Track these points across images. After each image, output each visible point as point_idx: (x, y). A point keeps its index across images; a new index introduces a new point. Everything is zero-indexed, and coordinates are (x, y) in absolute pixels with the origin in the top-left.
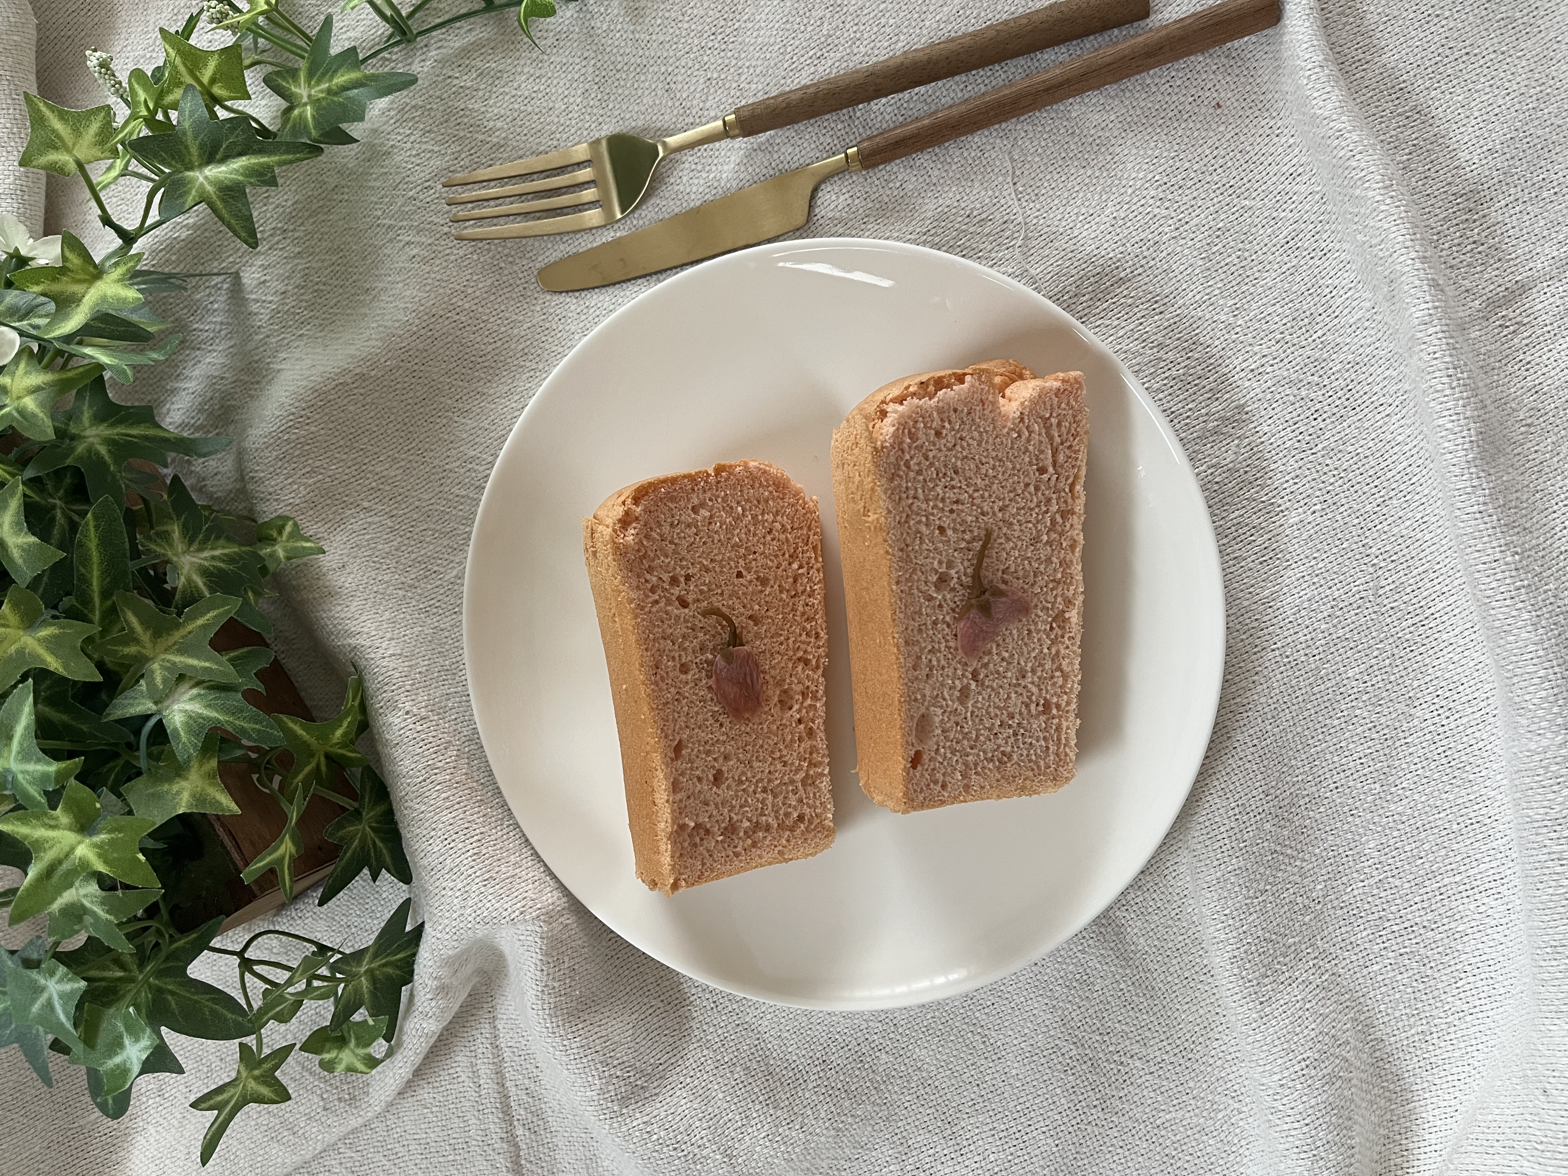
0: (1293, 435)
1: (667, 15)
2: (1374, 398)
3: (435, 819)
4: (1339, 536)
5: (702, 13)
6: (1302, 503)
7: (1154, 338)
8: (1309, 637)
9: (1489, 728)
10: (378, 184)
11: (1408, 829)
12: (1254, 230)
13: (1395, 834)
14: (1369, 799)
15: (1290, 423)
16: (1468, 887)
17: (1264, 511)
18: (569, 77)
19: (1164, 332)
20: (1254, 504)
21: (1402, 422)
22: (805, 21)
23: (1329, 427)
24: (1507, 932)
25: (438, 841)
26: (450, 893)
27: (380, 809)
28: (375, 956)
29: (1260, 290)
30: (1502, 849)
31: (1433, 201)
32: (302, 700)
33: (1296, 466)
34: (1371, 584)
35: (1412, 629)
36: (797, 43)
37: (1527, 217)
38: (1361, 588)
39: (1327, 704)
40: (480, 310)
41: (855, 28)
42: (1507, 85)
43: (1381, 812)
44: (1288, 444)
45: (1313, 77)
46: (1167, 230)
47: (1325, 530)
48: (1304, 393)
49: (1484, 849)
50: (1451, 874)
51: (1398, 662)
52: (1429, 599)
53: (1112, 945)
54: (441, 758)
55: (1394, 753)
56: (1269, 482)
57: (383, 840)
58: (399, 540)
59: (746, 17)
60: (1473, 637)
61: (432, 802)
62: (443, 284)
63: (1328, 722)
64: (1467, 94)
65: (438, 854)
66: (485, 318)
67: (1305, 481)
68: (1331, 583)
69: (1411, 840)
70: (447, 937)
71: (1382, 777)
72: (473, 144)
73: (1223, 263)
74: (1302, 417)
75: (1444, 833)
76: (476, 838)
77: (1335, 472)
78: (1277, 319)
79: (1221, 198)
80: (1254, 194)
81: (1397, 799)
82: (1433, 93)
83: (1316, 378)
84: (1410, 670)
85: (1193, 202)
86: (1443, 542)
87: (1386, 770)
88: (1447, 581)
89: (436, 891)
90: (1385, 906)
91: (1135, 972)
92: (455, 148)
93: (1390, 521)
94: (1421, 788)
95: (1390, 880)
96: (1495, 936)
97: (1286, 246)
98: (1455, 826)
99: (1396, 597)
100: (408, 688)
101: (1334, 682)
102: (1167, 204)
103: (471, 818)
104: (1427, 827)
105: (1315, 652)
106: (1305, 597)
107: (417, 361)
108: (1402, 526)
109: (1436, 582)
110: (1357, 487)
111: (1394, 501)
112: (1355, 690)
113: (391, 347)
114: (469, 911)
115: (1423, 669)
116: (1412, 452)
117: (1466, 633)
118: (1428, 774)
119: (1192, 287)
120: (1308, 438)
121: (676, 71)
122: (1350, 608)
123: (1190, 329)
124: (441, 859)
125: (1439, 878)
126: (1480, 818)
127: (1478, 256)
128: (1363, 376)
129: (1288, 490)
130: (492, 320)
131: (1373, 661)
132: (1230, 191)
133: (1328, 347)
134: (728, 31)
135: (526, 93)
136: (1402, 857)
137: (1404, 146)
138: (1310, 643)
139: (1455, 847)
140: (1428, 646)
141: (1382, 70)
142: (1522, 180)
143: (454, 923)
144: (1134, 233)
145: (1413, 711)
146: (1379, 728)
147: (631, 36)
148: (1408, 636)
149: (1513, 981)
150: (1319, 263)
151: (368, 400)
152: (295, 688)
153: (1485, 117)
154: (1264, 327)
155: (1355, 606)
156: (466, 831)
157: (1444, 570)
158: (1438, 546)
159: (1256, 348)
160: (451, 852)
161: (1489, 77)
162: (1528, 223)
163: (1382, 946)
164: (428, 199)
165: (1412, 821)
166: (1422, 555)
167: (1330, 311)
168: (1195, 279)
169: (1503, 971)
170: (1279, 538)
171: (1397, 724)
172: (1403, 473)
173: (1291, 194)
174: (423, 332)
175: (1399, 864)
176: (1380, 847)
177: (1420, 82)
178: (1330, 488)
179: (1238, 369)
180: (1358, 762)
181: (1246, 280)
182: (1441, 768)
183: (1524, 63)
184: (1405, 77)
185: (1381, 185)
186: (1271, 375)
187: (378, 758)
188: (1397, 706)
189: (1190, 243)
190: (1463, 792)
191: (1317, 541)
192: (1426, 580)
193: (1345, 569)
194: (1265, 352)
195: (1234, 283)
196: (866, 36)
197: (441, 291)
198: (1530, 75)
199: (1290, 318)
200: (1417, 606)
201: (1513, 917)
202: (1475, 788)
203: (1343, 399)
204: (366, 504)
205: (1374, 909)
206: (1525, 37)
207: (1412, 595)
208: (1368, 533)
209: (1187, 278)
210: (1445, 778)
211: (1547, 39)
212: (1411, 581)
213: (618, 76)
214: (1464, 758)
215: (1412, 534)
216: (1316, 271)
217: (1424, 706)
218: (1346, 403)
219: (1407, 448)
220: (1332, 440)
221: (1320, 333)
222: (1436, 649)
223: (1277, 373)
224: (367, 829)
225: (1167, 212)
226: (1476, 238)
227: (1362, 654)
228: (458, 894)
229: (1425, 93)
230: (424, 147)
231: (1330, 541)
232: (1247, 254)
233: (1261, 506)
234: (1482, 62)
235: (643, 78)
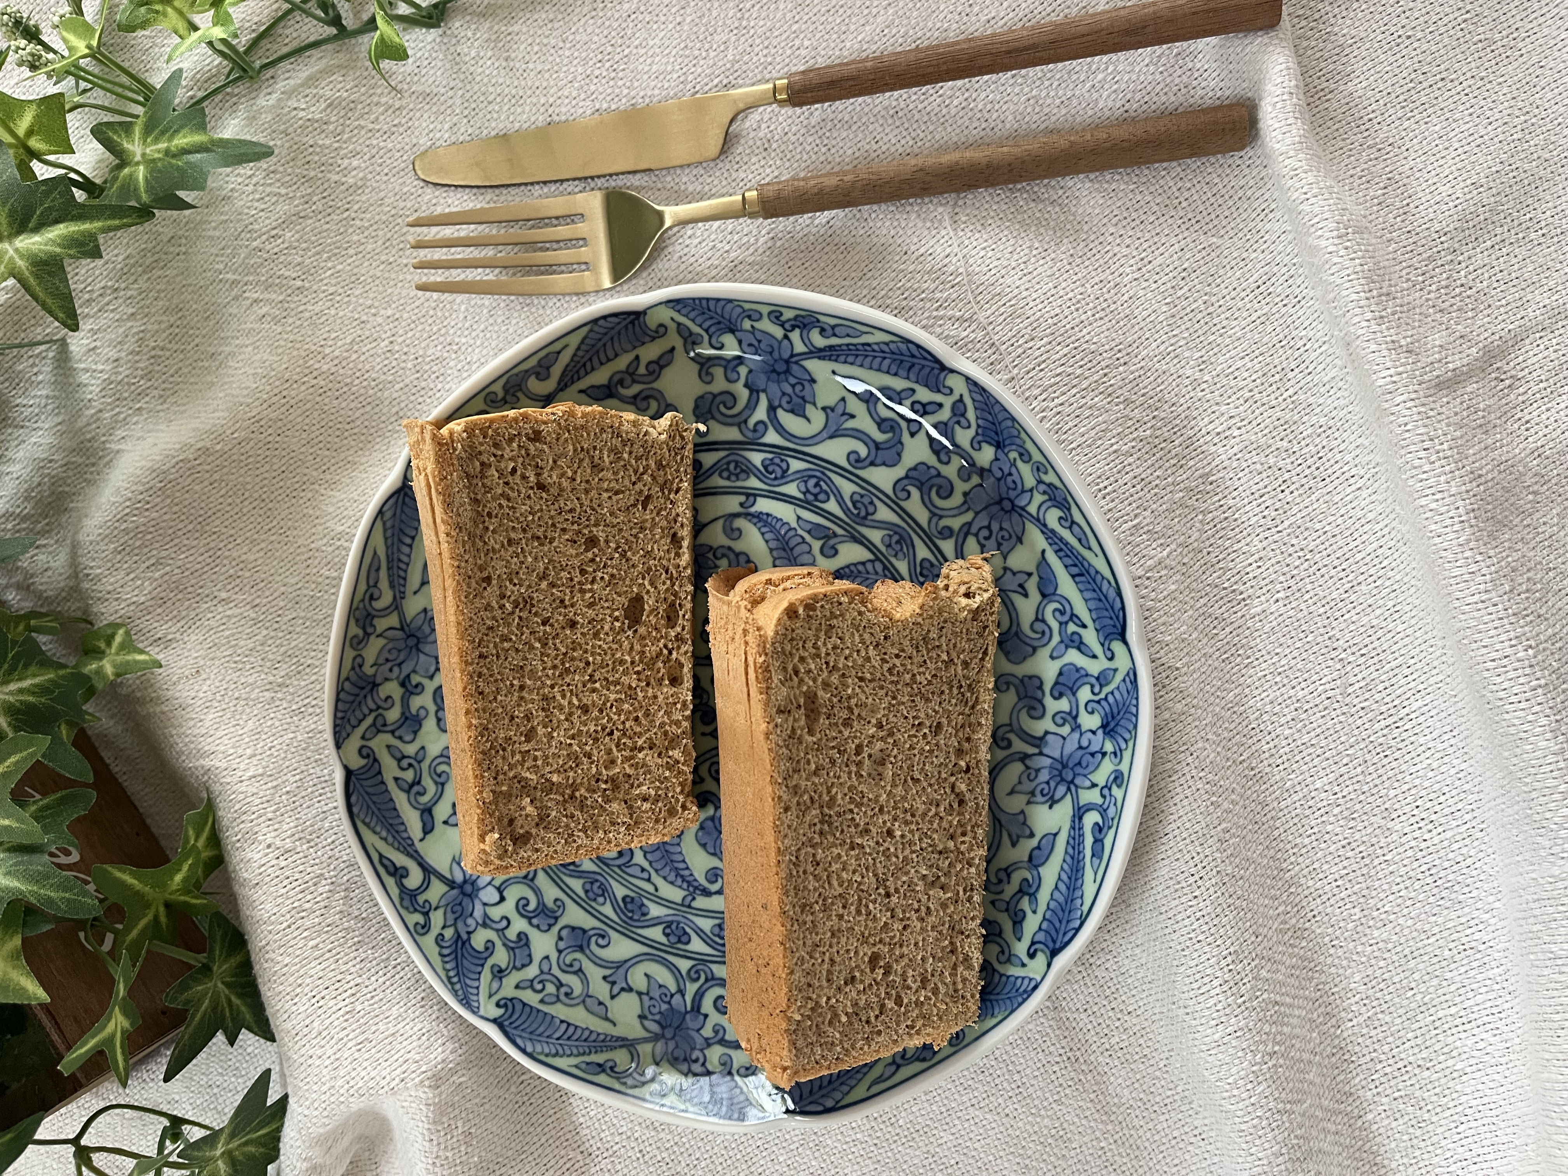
0: (1257, 510)
1: (545, 41)
2: (1345, 469)
3: (302, 972)
4: (1303, 628)
5: (585, 38)
6: (1265, 590)
7: (1120, 392)
8: (1272, 744)
9: (1476, 843)
10: (217, 233)
11: (1395, 958)
12: (1221, 272)
13: (1382, 964)
14: (1351, 926)
15: (1257, 495)
16: (1464, 1020)
17: (1226, 599)
18: (434, 109)
19: (1130, 386)
20: (1216, 591)
21: (1374, 497)
22: (707, 46)
23: (1298, 500)
24: (1507, 1073)
25: (304, 1000)
26: (318, 1062)
27: (234, 961)
28: (233, 1136)
29: (1228, 341)
30: (1498, 979)
31: (1415, 238)
32: (147, 828)
33: (1260, 546)
34: (1339, 682)
35: (1385, 732)
36: (699, 70)
37: (1514, 261)
38: (1328, 686)
39: (1296, 820)
40: (341, 371)
41: (765, 52)
42: (1489, 113)
43: (1364, 940)
44: (1253, 520)
45: (1279, 105)
46: (1128, 270)
47: (1288, 622)
48: (1271, 461)
49: (1480, 977)
50: (1445, 1005)
51: (1371, 769)
52: (1404, 697)
53: (1092, 1096)
54: (309, 897)
55: (1373, 872)
56: (1231, 565)
57: (240, 996)
58: (265, 632)
59: (637, 43)
60: (1452, 741)
61: (298, 952)
62: (298, 346)
63: (1298, 840)
64: (1445, 124)
65: (303, 1016)
66: (348, 380)
67: (1269, 564)
68: (1294, 683)
69: (1399, 970)
70: (316, 1113)
71: (1362, 900)
72: (326, 185)
73: (1188, 310)
74: (1269, 489)
75: (1435, 960)
76: (349, 992)
77: (1301, 554)
78: (1246, 374)
79: (1186, 234)
80: (1222, 232)
81: (1380, 924)
82: (1406, 124)
83: (1285, 443)
84: (1385, 778)
85: (1156, 239)
86: (1418, 634)
87: (1365, 892)
88: (1423, 678)
89: (302, 1060)
90: (1376, 1046)
91: (1118, 1129)
92: (305, 190)
93: (1358, 610)
94: (1405, 911)
95: (1380, 1016)
96: (1496, 1076)
97: (1257, 292)
98: (1447, 952)
99: (1367, 695)
100: (270, 815)
101: (1301, 795)
102: (1128, 241)
103: (344, 968)
104: (1416, 954)
105: (1280, 761)
106: (1267, 700)
107: (270, 431)
108: (1372, 616)
109: (1410, 678)
110: (1323, 571)
111: (1363, 587)
112: (1325, 803)
113: (239, 416)
114: (340, 1082)
115: (1400, 777)
116: (1384, 532)
117: (1445, 737)
118: (1413, 894)
119: (1156, 336)
120: (1274, 514)
121: (559, 102)
122: (1315, 710)
123: (1154, 385)
124: (307, 1022)
125: (1432, 1011)
126: (1473, 944)
127: (1468, 301)
128: (1336, 443)
129: (1251, 575)
130: (357, 382)
131: (1343, 770)
132: (1197, 227)
133: (1300, 408)
134: (617, 58)
135: (385, 127)
136: (1391, 989)
137: (1377, 180)
138: (1273, 751)
139: (1448, 975)
140: (1404, 751)
141: (1348, 100)
142: (1509, 219)
143: (323, 1098)
144: (1094, 273)
145: (1390, 825)
146: (1354, 845)
147: (504, 64)
148: (1381, 740)
149: (1515, 1130)
150: (1293, 311)
151: (216, 476)
152: (141, 814)
153: (1466, 148)
154: (1233, 383)
155: (1321, 707)
156: (337, 985)
157: (1419, 666)
158: (1411, 638)
159: (1223, 408)
160: (320, 1011)
161: (1468, 105)
162: (1516, 267)
163: (1375, 1091)
164: (276, 250)
165: (1399, 949)
166: (1395, 648)
167: (1303, 366)
168: (1158, 327)
169: (1504, 1117)
170: (1240, 631)
171: (1374, 840)
172: (1373, 555)
173: (1262, 233)
174: (275, 399)
175: (1388, 998)
176: (1366, 980)
177: (1391, 111)
178: (1295, 572)
179: (1204, 431)
180: (1334, 884)
181: (1214, 329)
182: (1426, 888)
183: (1505, 91)
184: (1374, 106)
185: (1335, 233)
186: (1237, 440)
187: (233, 900)
188: (1373, 819)
189: (1154, 286)
190: (1453, 915)
191: (1280, 635)
192: (1400, 676)
193: (1310, 665)
194: (1233, 412)
195: (1200, 332)
196: (778, 59)
197: (295, 353)
198: (1512, 103)
199: (1260, 373)
200: (1390, 705)
201: (1512, 1057)
202: (1467, 910)
203: (1313, 468)
204: (224, 595)
205: (1365, 1051)
206: (1505, 62)
207: (1384, 694)
208: (1334, 624)
209: (1150, 326)
210: (1431, 900)
211: (1530, 63)
212: (1383, 678)
213: (490, 108)
214: (1450, 877)
215: (1384, 624)
216: (1289, 321)
217: (1403, 818)
218: (1316, 473)
219: (1378, 527)
220: (1299, 516)
221: (1291, 392)
222: (1413, 754)
223: (1244, 437)
224: (220, 985)
225: (1128, 251)
226: (1464, 281)
227: (1331, 761)
228: (328, 1062)
229: (1397, 123)
230: (268, 190)
231: (1293, 634)
232: (1214, 299)
233: (1223, 593)
234: (1459, 88)
235: (519, 110)
